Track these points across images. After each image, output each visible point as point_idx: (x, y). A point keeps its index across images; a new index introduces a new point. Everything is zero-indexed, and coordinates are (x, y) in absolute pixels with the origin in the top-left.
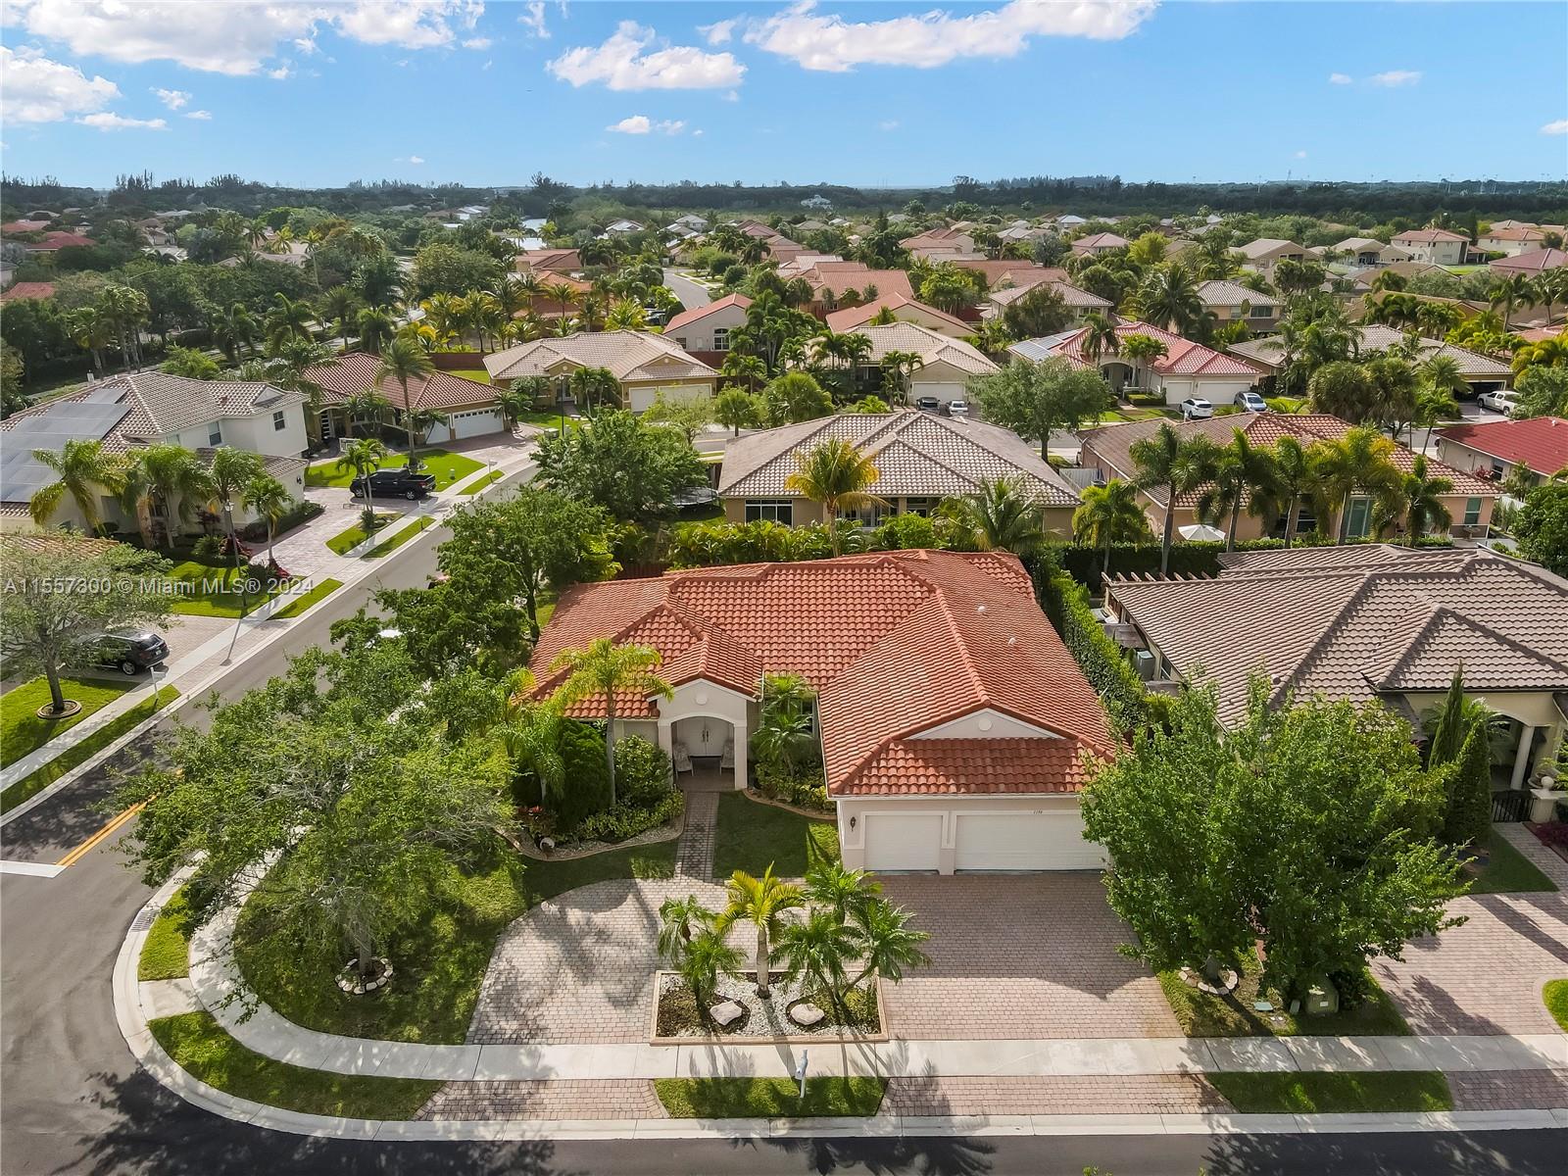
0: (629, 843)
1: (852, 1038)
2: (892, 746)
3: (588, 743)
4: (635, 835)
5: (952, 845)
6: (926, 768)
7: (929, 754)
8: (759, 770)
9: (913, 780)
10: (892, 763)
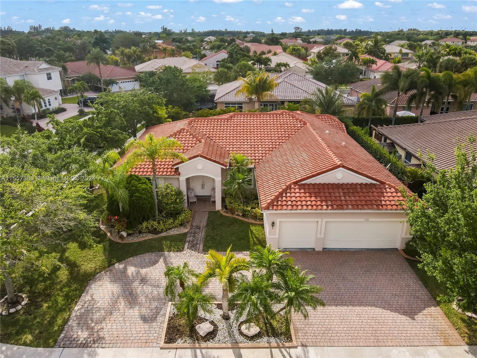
0: (164, 234)
1: (276, 345)
2: (293, 186)
3: (144, 186)
4: (167, 230)
5: (322, 236)
6: (311, 197)
7: (312, 190)
8: (227, 200)
9: (304, 203)
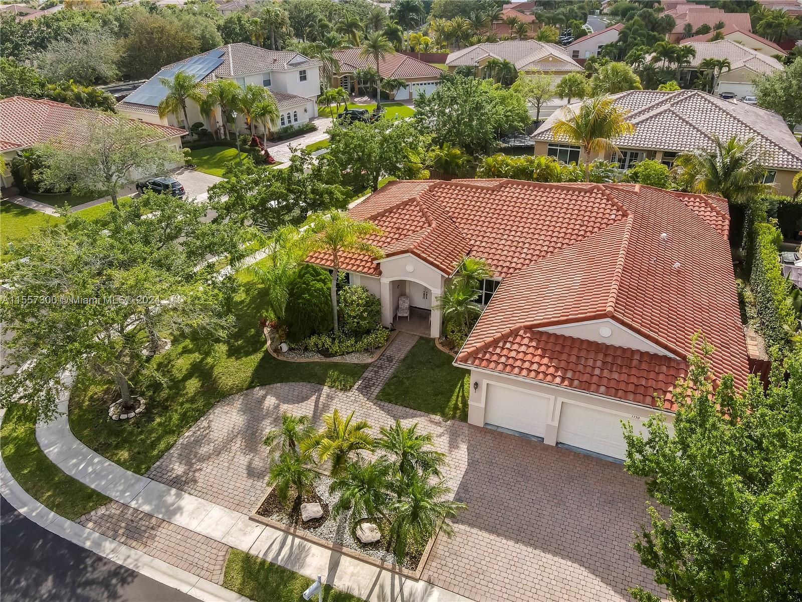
0: (337, 359)
1: (390, 567)
2: (521, 332)
3: (319, 285)
4: (343, 355)
5: (556, 423)
6: (542, 357)
7: (550, 346)
10: (515, 347)
